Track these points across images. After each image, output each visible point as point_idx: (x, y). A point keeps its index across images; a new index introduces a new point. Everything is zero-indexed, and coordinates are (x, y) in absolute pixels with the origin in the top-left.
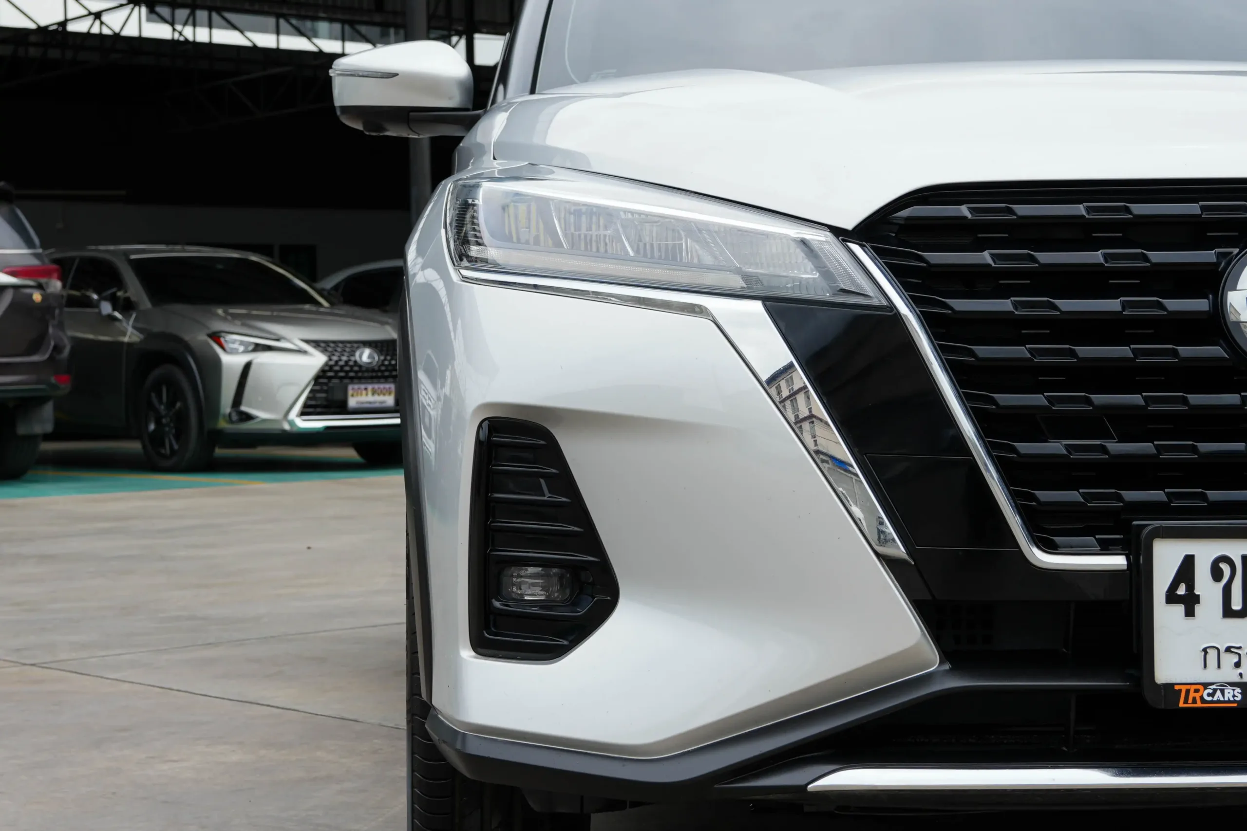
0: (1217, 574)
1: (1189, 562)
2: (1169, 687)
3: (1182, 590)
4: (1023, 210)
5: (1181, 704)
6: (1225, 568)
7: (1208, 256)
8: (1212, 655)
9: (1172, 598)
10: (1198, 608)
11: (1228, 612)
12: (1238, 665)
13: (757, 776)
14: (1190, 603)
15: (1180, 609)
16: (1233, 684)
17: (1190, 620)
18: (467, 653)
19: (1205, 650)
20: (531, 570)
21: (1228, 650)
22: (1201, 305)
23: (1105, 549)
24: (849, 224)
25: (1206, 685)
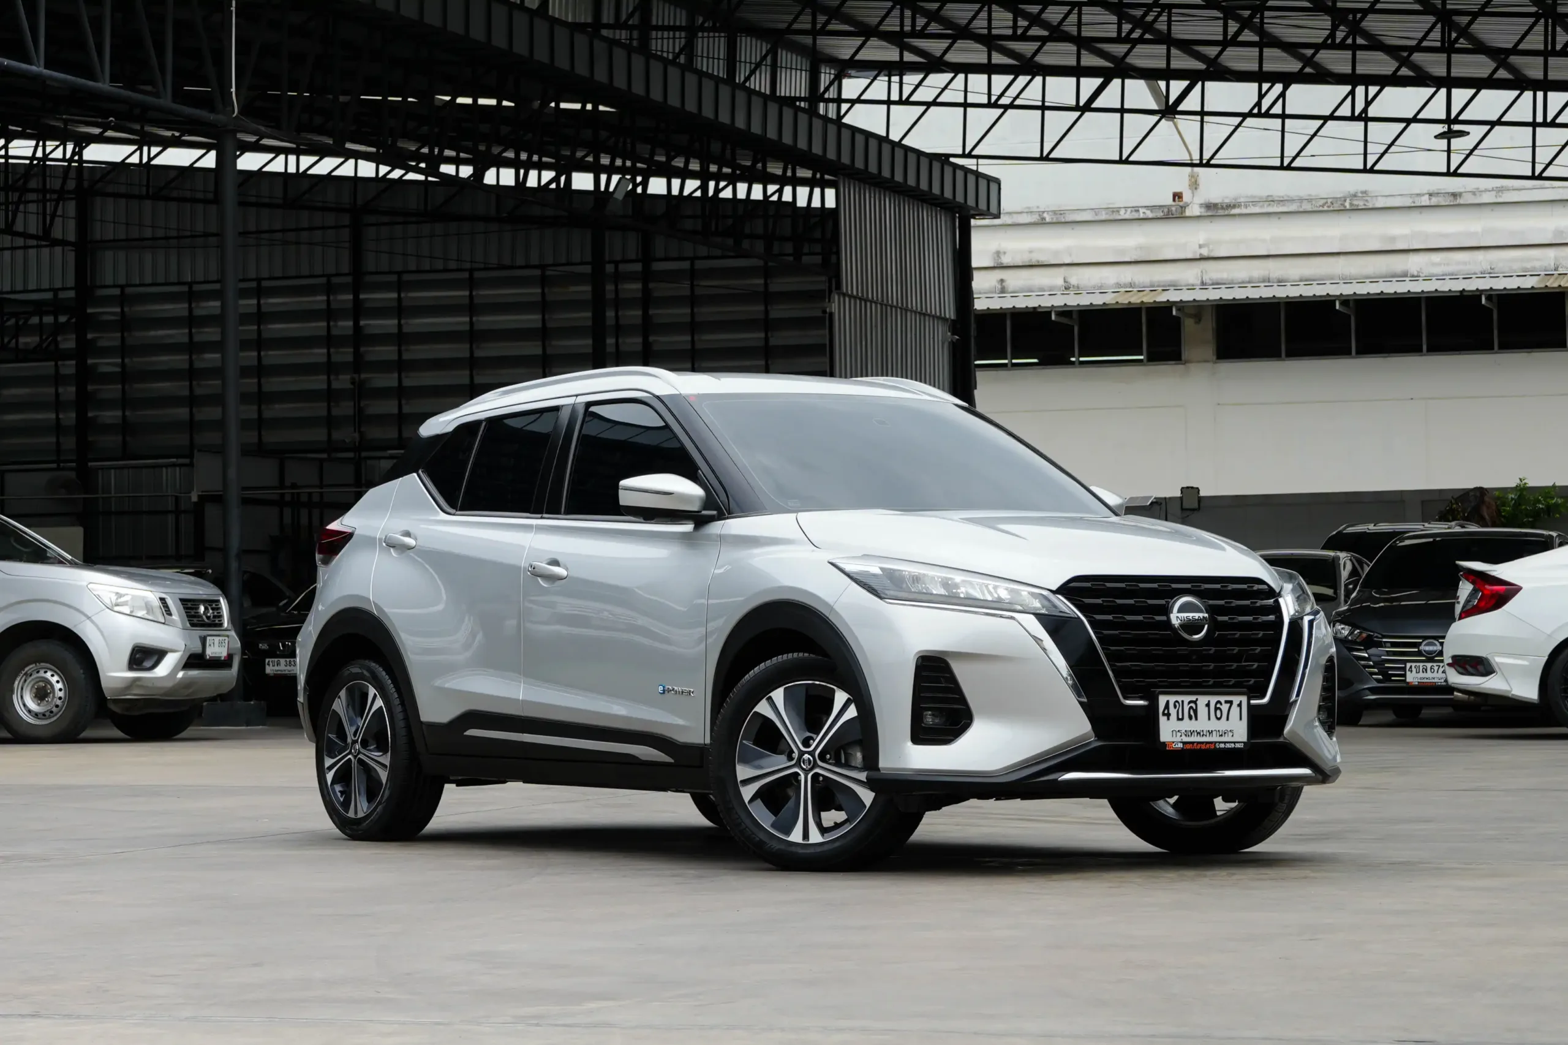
0: (1175, 707)
1: (1168, 702)
2: (1164, 743)
3: (1166, 712)
4: (1109, 585)
5: (1167, 749)
6: (1177, 704)
7: (1163, 602)
8: (1174, 733)
9: (1164, 714)
10: (1171, 717)
11: (1178, 719)
12: (1181, 736)
13: (1039, 777)
14: (1168, 715)
15: (1166, 718)
16: (1180, 742)
17: (1168, 722)
18: (910, 743)
19: (1172, 731)
20: (930, 712)
21: (1179, 731)
22: (1164, 618)
23: (1141, 698)
24: (1054, 588)
25: (1173, 742)
